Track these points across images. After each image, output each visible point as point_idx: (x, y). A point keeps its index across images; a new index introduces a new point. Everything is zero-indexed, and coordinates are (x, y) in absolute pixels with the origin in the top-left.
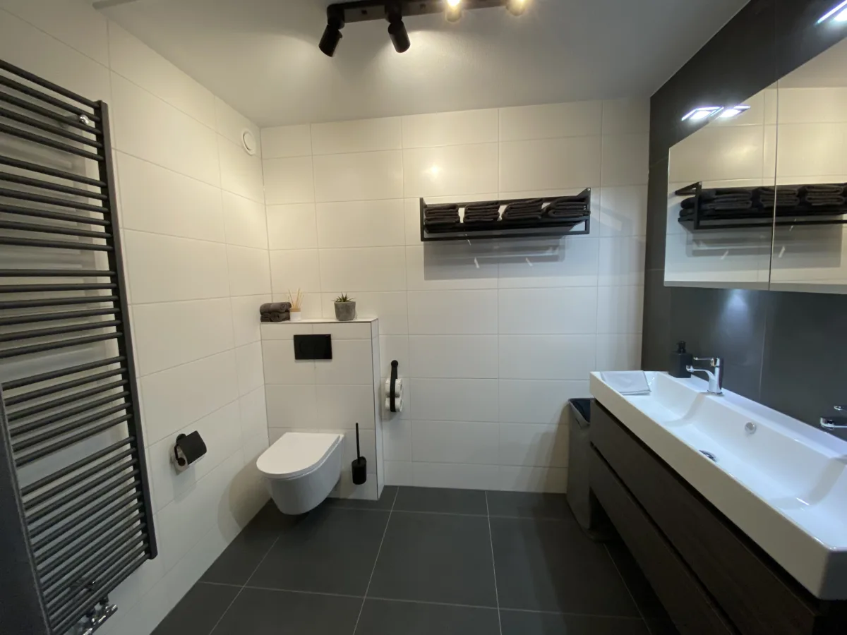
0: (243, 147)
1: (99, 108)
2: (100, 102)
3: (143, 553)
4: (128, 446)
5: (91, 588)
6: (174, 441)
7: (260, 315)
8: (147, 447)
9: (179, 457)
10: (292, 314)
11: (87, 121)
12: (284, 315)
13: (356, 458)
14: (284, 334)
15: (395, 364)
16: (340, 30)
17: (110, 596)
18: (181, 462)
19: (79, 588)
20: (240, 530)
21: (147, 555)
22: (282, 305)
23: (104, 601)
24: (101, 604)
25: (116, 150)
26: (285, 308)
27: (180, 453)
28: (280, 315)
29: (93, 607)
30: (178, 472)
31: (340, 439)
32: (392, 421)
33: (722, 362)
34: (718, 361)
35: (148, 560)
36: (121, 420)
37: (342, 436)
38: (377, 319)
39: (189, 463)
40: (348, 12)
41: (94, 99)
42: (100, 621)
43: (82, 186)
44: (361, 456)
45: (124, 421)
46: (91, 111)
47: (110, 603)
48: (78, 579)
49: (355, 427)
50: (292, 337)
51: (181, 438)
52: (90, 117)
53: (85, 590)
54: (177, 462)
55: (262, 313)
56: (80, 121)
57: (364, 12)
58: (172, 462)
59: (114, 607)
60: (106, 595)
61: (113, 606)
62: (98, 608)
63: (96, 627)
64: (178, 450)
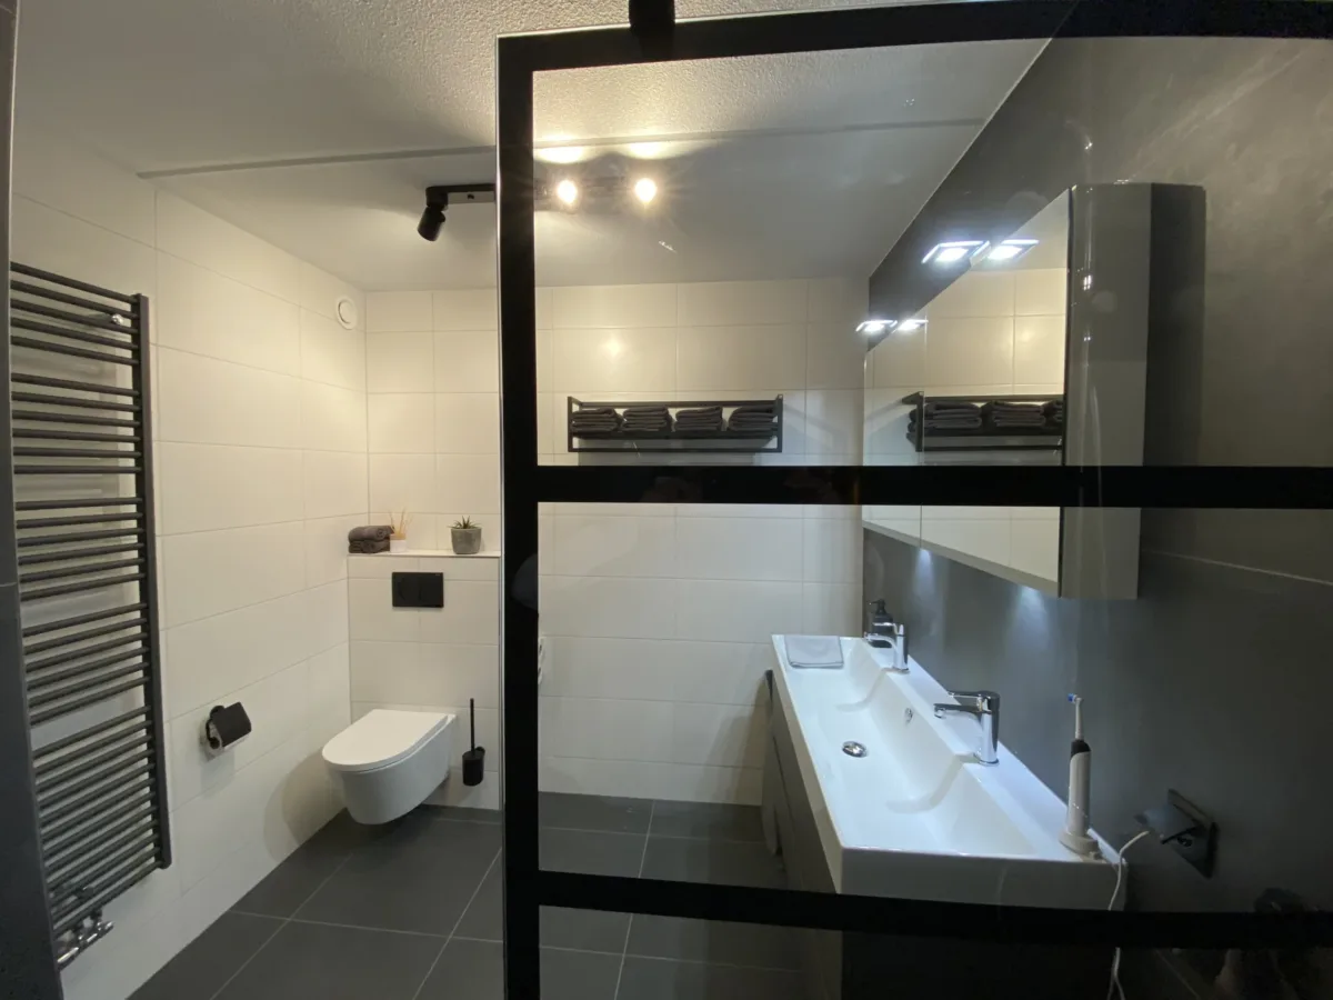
0: (337, 320)
1: (138, 303)
2: (138, 297)
3: (152, 860)
4: (142, 718)
5: (82, 894)
6: (207, 715)
7: (348, 544)
8: (168, 721)
9: (212, 736)
10: (393, 543)
11: (121, 320)
12: (382, 544)
13: (469, 749)
14: (379, 569)
16: (443, 212)
17: (105, 910)
18: (214, 743)
19: (65, 893)
20: (295, 846)
21: (159, 863)
22: (381, 529)
23: (95, 914)
24: (92, 918)
25: (155, 345)
26: (385, 533)
27: (214, 732)
28: (376, 544)
29: (81, 920)
30: (209, 757)
31: (449, 720)
33: (906, 630)
34: (902, 627)
35: (158, 871)
36: (135, 684)
37: (451, 717)
39: (224, 746)
40: (451, 196)
41: (130, 292)
42: (89, 940)
43: (109, 398)
44: (476, 747)
45: (139, 684)
46: (127, 307)
47: (104, 918)
48: (65, 881)
49: (469, 704)
50: (390, 576)
51: (217, 711)
52: (124, 315)
53: (73, 898)
54: (208, 743)
55: (351, 541)
56: (113, 322)
57: (471, 197)
58: (201, 743)
59: (109, 925)
60: (100, 907)
61: (108, 923)
62: (88, 923)
63: (83, 947)
64: (211, 726)
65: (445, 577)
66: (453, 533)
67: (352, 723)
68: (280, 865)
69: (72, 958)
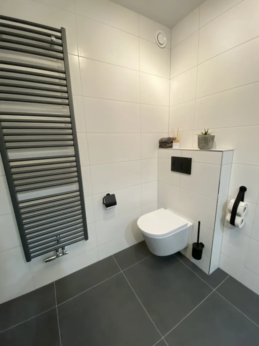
0: (157, 42)
1: (61, 32)
2: (61, 28)
3: (83, 237)
7: (159, 144)
10: (174, 144)
12: (170, 144)
13: (196, 242)
15: (243, 190)
18: (105, 205)
21: (85, 238)
22: (169, 139)
23: (63, 248)
26: (171, 140)
29: (58, 249)
30: (105, 209)
31: (189, 225)
32: (232, 230)
35: (84, 240)
36: (75, 182)
37: (190, 224)
38: (233, 150)
42: (60, 255)
44: (200, 242)
45: (77, 182)
49: (198, 223)
50: (171, 158)
55: (160, 143)
60: (64, 246)
61: (67, 251)
62: (60, 250)
63: (58, 256)
64: (104, 199)
65: (192, 160)
66: (198, 138)
67: (158, 209)
68: (130, 247)
69: (54, 259)
